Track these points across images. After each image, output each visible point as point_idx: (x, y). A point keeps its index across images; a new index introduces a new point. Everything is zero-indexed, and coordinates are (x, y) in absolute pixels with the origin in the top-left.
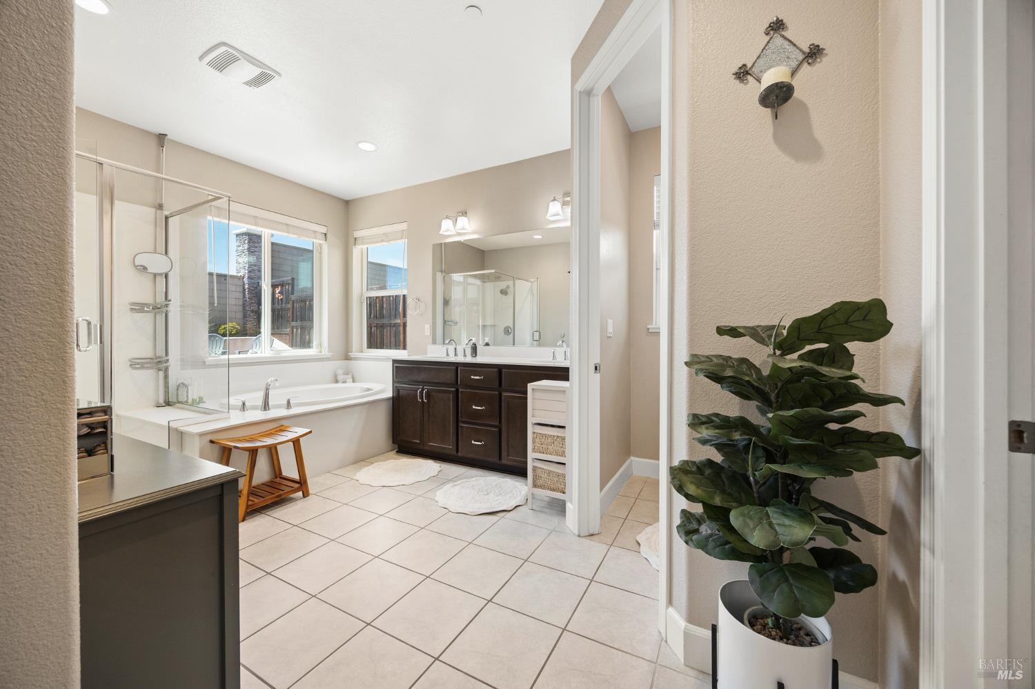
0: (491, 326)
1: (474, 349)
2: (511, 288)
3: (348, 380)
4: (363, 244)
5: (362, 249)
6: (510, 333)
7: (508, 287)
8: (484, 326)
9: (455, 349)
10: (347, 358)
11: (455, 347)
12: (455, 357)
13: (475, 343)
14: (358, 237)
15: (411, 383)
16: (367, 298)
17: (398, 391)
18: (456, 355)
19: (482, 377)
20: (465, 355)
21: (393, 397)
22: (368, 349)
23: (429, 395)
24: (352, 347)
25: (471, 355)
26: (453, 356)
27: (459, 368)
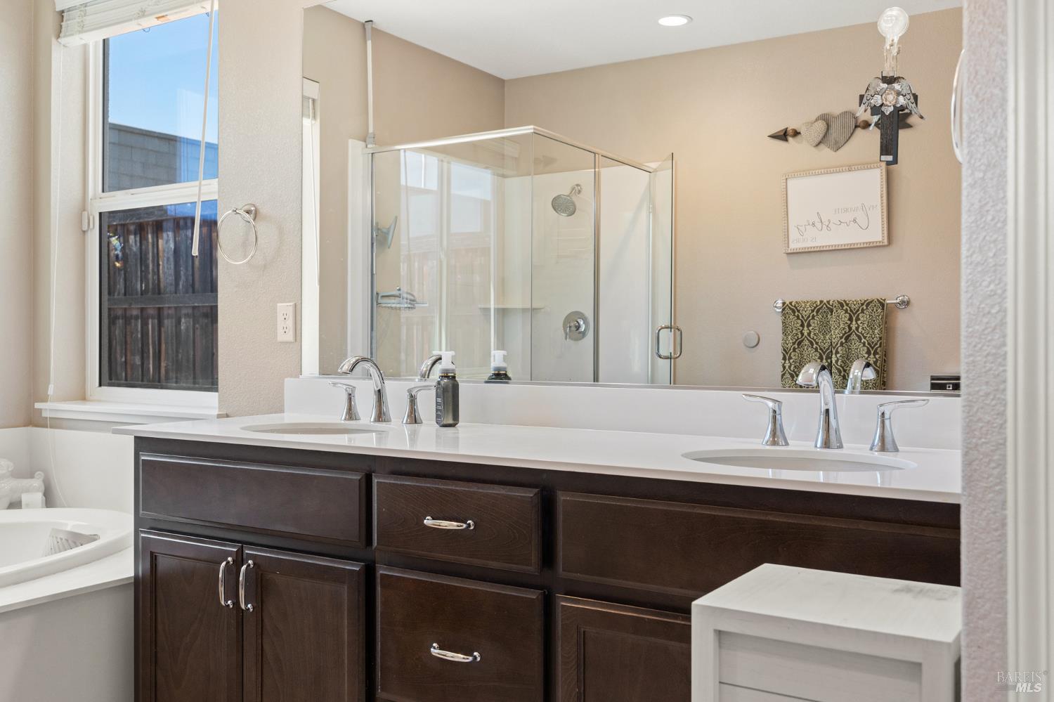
0: (524, 310)
1: (449, 395)
2: (588, 190)
3: (25, 498)
4: (83, 29)
5: (85, 48)
6: (584, 334)
7: (577, 189)
8: (503, 313)
9: (379, 393)
10: (33, 420)
11: (380, 387)
12: (377, 424)
13: (453, 371)
14: (69, 10)
15: (199, 531)
16: (100, 214)
17: (154, 557)
18: (381, 416)
19: (469, 522)
20: (414, 419)
21: (137, 582)
22: (104, 388)
23: (260, 583)
24: (49, 383)
25: (438, 416)
26: (372, 420)
27: (375, 481)
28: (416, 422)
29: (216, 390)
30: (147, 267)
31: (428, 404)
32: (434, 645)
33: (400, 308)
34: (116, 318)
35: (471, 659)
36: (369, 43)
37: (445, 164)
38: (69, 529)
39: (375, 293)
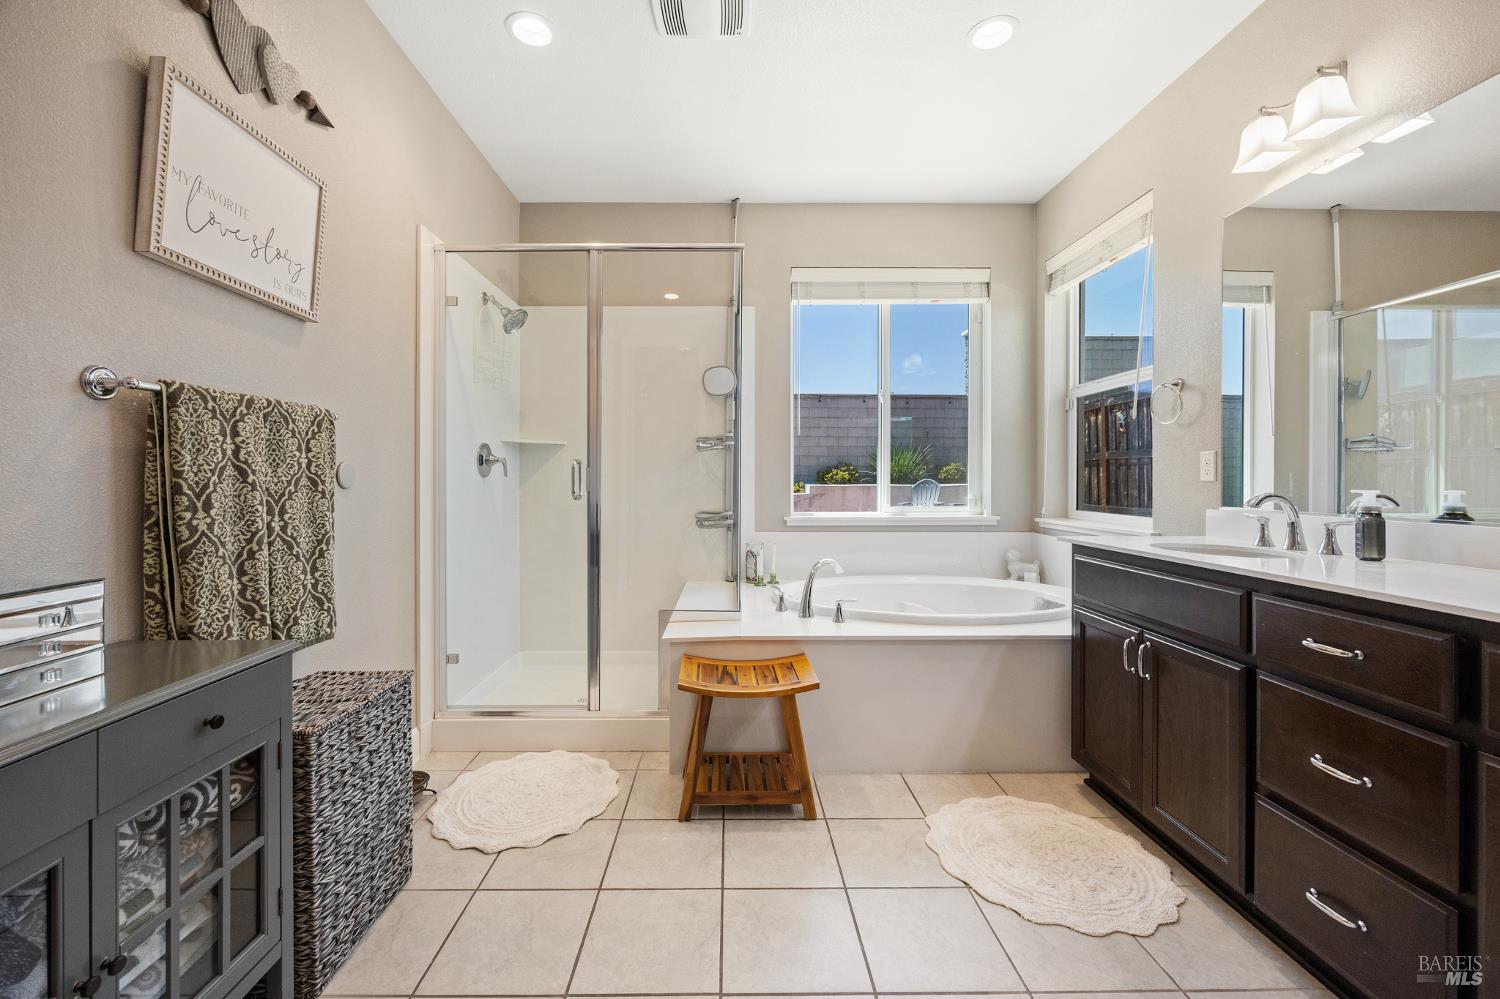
3: (1028, 575)
4: (1065, 281)
5: (1067, 292)
9: (1293, 525)
10: (1034, 528)
11: (1293, 520)
12: (1290, 552)
13: (1378, 509)
14: (1055, 272)
15: (1119, 616)
16: (1078, 399)
17: (1083, 627)
18: (1294, 544)
19: (1357, 652)
20: (1331, 548)
21: (1073, 639)
22: (1079, 511)
23: (1157, 659)
24: (1042, 506)
25: (1357, 550)
26: (1285, 547)
27: (1255, 598)
28: (1333, 553)
29: (1149, 514)
30: (1143, 430)
31: (1347, 537)
32: (1317, 756)
33: (1376, 452)
34: (1121, 465)
35: (1358, 782)
36: (1336, 226)
37: (1444, 315)
38: (1046, 598)
39: (1343, 439)
